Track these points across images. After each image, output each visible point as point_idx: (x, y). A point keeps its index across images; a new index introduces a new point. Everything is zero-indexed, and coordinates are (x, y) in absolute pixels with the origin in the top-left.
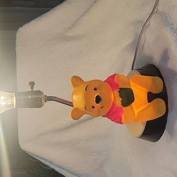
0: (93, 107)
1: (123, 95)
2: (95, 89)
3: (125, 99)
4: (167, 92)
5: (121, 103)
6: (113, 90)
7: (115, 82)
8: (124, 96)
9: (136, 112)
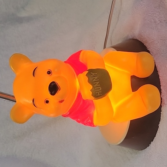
0: (47, 102)
1: (94, 80)
2: (49, 73)
3: (97, 86)
4: (159, 74)
5: (91, 93)
6: (77, 74)
7: (81, 63)
8: (95, 82)
9: (115, 106)
